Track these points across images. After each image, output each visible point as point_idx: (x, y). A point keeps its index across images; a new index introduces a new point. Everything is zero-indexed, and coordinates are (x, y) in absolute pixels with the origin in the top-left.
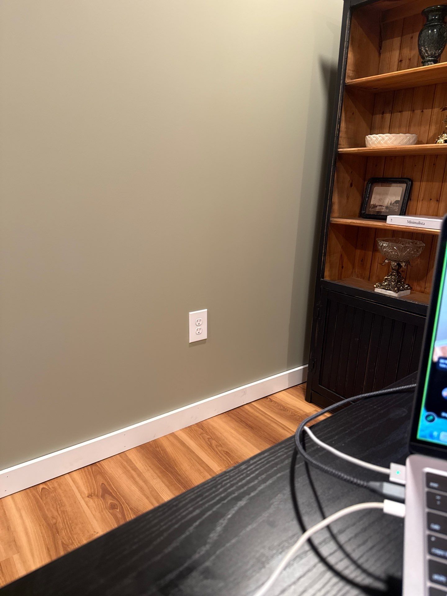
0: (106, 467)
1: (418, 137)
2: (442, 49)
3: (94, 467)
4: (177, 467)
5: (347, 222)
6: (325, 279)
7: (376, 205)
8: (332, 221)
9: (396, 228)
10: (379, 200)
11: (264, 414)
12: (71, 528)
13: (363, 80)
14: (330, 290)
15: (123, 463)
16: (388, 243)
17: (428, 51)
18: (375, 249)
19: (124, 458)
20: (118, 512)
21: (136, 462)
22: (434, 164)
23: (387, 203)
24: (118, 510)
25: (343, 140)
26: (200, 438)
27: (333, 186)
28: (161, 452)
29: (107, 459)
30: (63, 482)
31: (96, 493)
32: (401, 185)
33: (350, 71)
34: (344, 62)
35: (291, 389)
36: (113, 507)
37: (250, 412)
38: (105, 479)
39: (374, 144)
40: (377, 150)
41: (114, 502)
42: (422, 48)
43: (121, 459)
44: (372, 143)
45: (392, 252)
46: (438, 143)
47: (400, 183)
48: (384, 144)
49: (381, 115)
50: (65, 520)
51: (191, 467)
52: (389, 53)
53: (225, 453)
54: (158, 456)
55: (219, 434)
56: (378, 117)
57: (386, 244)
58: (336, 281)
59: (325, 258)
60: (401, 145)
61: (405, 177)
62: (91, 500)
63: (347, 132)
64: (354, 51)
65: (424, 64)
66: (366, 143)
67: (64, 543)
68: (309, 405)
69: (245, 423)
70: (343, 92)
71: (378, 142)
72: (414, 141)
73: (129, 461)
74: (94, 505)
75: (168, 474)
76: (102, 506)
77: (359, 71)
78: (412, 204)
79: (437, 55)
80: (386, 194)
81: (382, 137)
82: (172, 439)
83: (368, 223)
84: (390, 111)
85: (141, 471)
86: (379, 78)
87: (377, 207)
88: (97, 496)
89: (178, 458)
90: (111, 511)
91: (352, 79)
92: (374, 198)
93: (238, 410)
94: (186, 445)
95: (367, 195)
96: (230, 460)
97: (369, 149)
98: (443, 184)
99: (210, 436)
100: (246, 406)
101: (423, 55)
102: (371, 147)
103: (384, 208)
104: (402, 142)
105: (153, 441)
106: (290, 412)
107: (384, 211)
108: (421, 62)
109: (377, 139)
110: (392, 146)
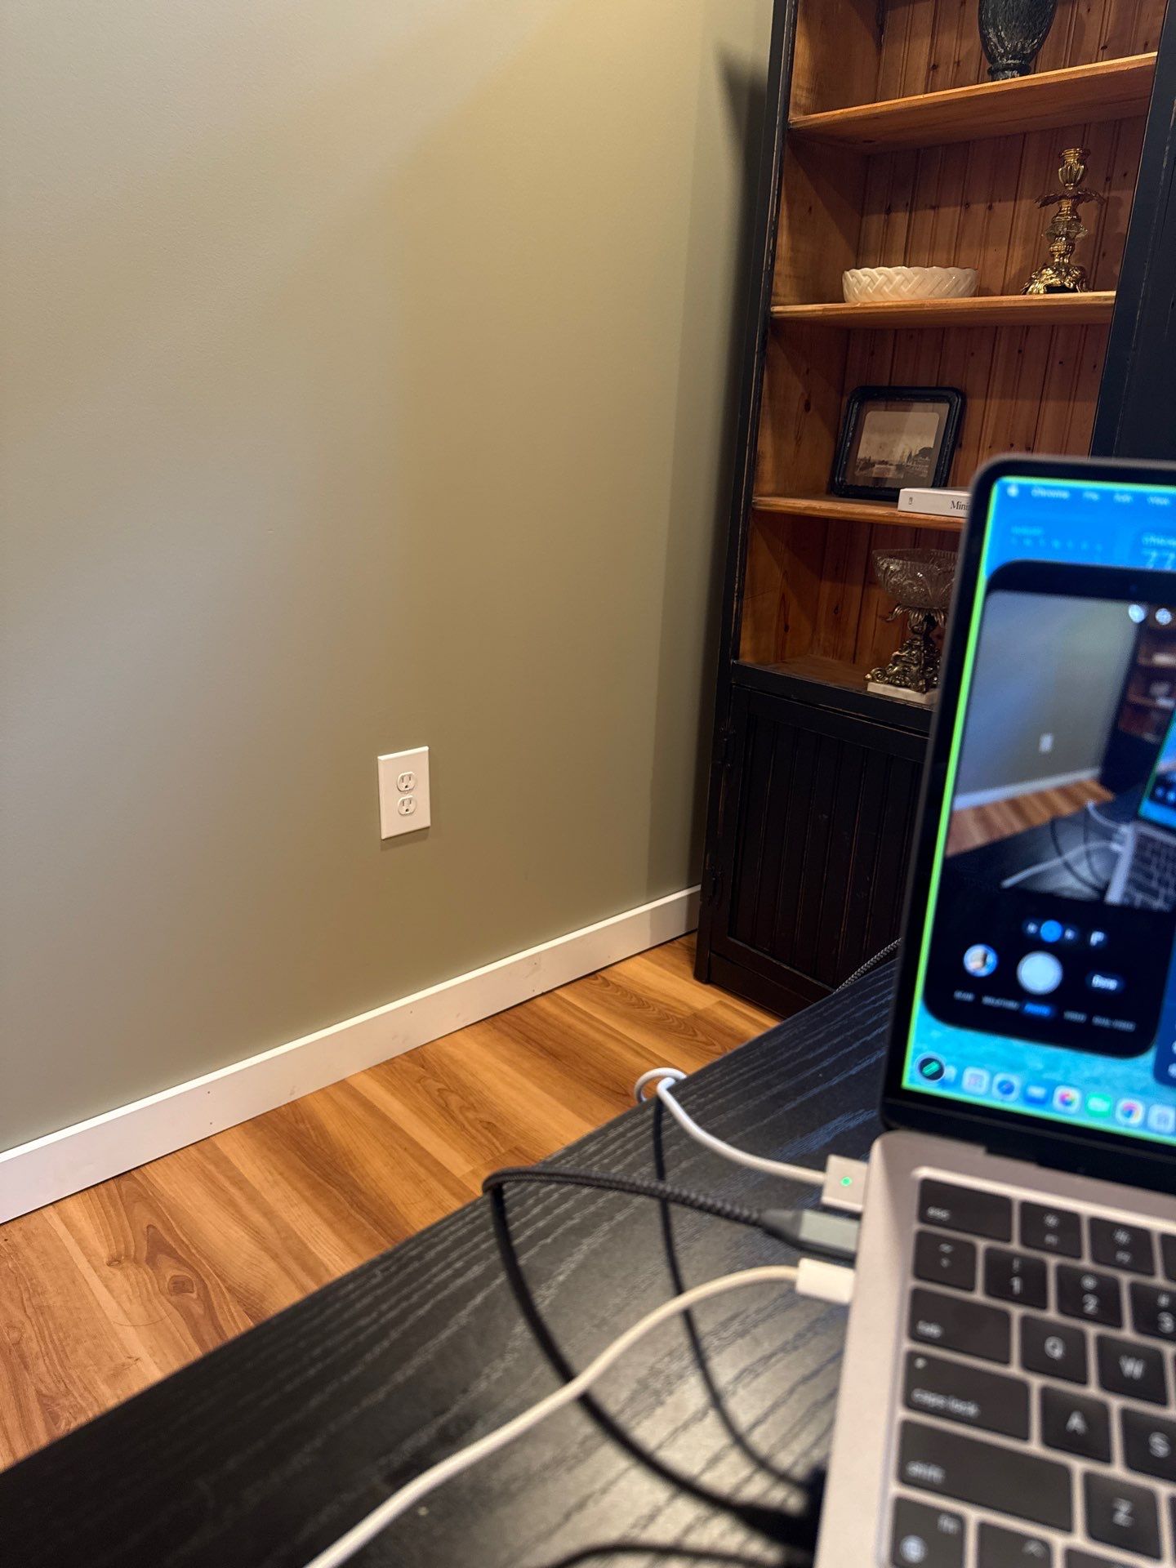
0: (158, 1179)
1: (979, 277)
2: (1041, 35)
3: (125, 1184)
4: (353, 1170)
5: (795, 508)
6: (741, 660)
7: (872, 461)
8: (760, 505)
9: (923, 522)
10: (881, 447)
11: (587, 1019)
12: (64, 1351)
13: (834, 115)
14: (755, 690)
15: (205, 1167)
16: (901, 562)
17: (1005, 40)
18: (870, 578)
19: (209, 1155)
20: (191, 1299)
21: (243, 1165)
22: (1020, 351)
23: (900, 454)
24: (194, 1295)
25: (783, 285)
26: (418, 1090)
27: (759, 409)
28: (312, 1133)
29: (161, 1160)
30: (36, 1229)
31: (133, 1253)
32: (937, 406)
33: (800, 90)
34: (785, 64)
35: (656, 949)
36: (179, 1287)
37: (550, 1016)
38: (158, 1215)
39: (866, 294)
40: (874, 311)
41: (185, 1274)
42: (990, 31)
43: (199, 1156)
44: (860, 292)
45: (911, 585)
46: (1031, 293)
47: (932, 401)
48: (891, 295)
49: (883, 216)
50: (46, 1333)
51: (392, 1168)
52: (903, 45)
53: (486, 1125)
54: (303, 1145)
55: (470, 1077)
56: (875, 222)
57: (898, 564)
58: (770, 666)
59: (742, 604)
60: (936, 298)
61: (946, 384)
62: (118, 1273)
63: (793, 261)
64: (810, 36)
65: (993, 75)
66: (846, 290)
67: (45, 1396)
68: (704, 989)
69: (539, 1044)
70: (782, 150)
71: (877, 288)
72: (971, 285)
73: (222, 1161)
74: (129, 1287)
75: (330, 1191)
76: (149, 1286)
77: (825, 95)
78: (964, 457)
79: (1029, 51)
80: (898, 430)
81: (886, 275)
82: (341, 1098)
83: (851, 510)
84: (907, 204)
85: (257, 1187)
86: (877, 111)
87: (873, 465)
88: (136, 1261)
89: (358, 1148)
90: (173, 1299)
91: (806, 113)
92: (867, 443)
93: (518, 1011)
94: (379, 1110)
95: (847, 434)
96: (498, 1144)
97: (853, 309)
98: (1043, 403)
99: (447, 1086)
100: (539, 999)
101: (992, 50)
102: (856, 302)
103: (893, 468)
104: (937, 289)
105: (288, 1104)
106: (654, 1010)
107: (890, 476)
108: (986, 72)
109: (873, 281)
110: (911, 301)
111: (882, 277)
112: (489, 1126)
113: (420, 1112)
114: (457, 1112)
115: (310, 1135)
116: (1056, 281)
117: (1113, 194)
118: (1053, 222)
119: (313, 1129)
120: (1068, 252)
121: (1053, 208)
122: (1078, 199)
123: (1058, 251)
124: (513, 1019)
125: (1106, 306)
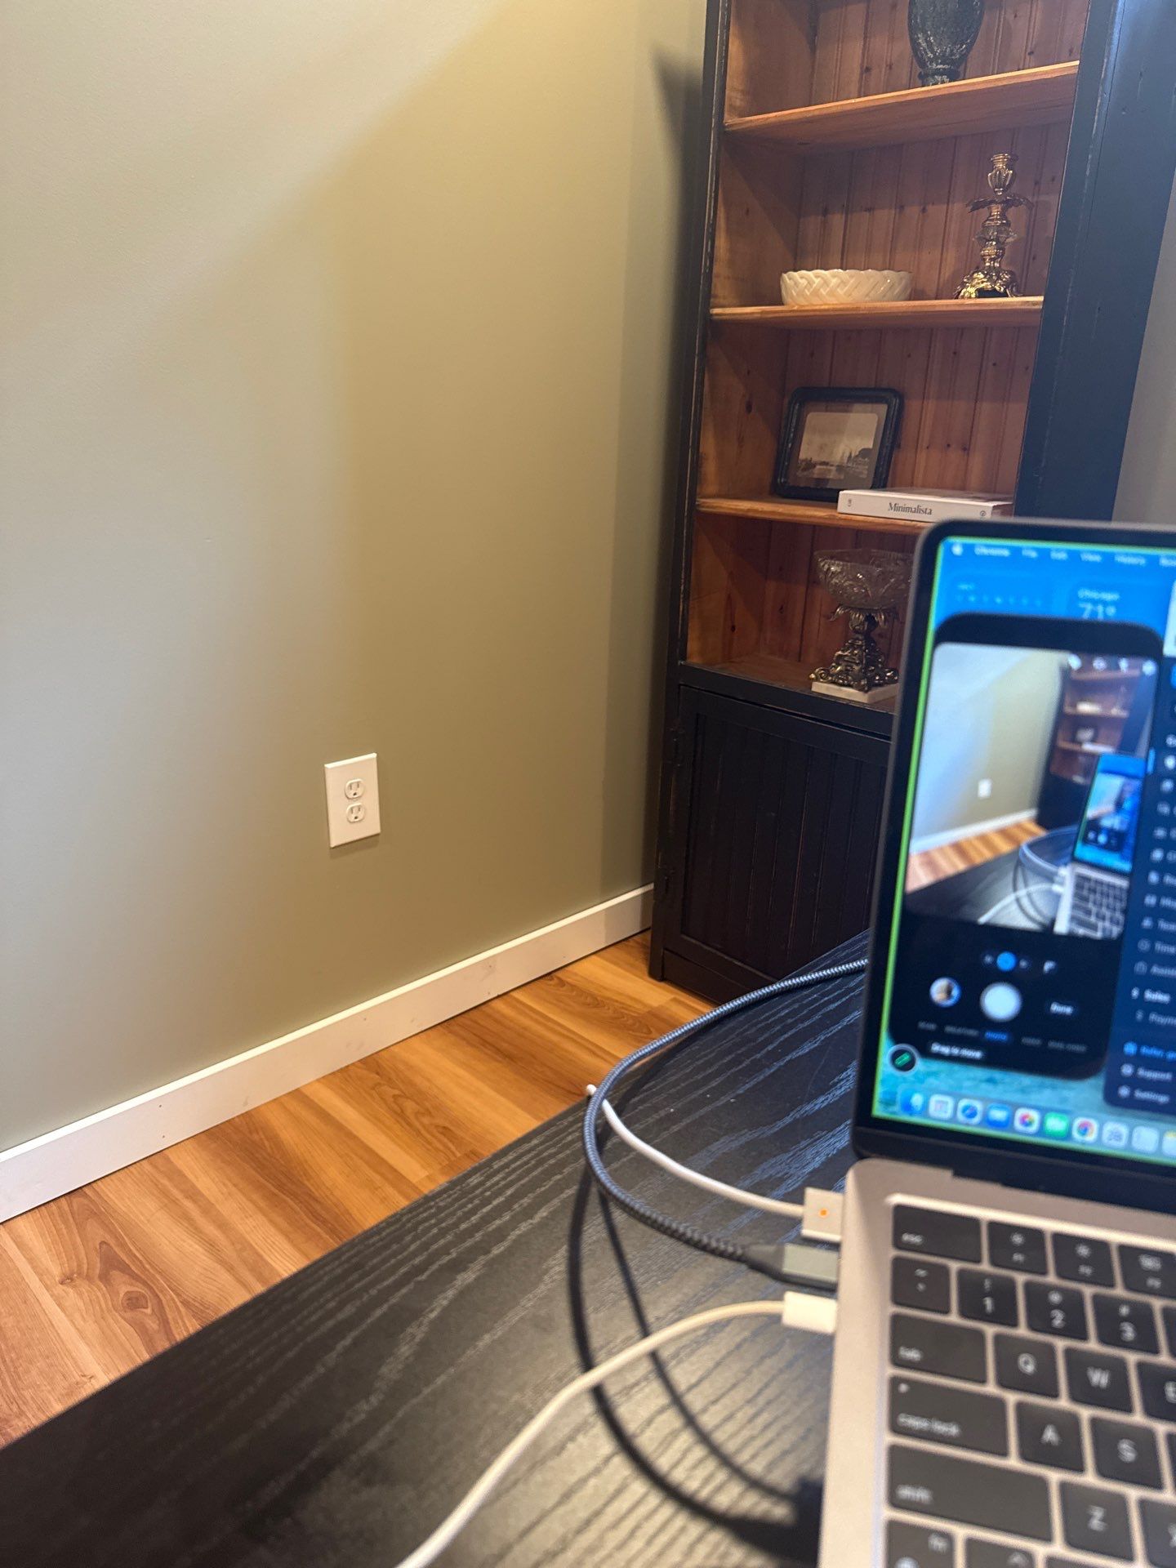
0: (111, 1195)
1: (914, 280)
2: (969, 41)
3: (76, 1201)
4: (308, 1180)
5: (736, 509)
6: (689, 661)
7: (813, 462)
8: (703, 507)
9: (863, 524)
10: (821, 448)
11: (540, 1021)
13: (768, 118)
14: (701, 690)
15: (159, 1182)
16: (841, 563)
17: (934, 45)
18: (813, 579)
19: (162, 1169)
20: (146, 1314)
21: (196, 1177)
22: (955, 353)
23: (841, 452)
24: (149, 1311)
25: (722, 287)
26: (372, 1097)
27: (701, 412)
28: (266, 1143)
29: (112, 1177)
31: (85, 1271)
32: (876, 407)
33: (735, 91)
34: (720, 67)
35: (608, 950)
36: (133, 1303)
37: (506, 1019)
38: (111, 1231)
39: (803, 295)
40: (812, 313)
41: (140, 1290)
42: (919, 36)
43: (152, 1170)
44: (798, 294)
45: (852, 586)
46: (963, 297)
47: (871, 402)
48: (827, 298)
49: (820, 217)
51: (347, 1176)
52: (836, 46)
53: (441, 1130)
54: (257, 1155)
55: (425, 1081)
56: (812, 224)
57: (838, 565)
58: (719, 667)
59: (688, 605)
60: (872, 301)
61: (883, 385)
62: (71, 1291)
63: (732, 263)
64: (743, 38)
65: (924, 80)
66: (784, 292)
68: (657, 987)
69: (494, 1046)
70: (717, 153)
71: (814, 291)
72: (905, 288)
73: (176, 1175)
74: (82, 1304)
75: (285, 1202)
76: (104, 1306)
77: (761, 96)
78: (903, 456)
79: (958, 57)
80: (839, 432)
81: (822, 278)
82: (294, 1106)
83: (792, 512)
84: (843, 208)
85: (213, 1200)
86: (810, 115)
87: (814, 466)
88: (89, 1278)
89: (312, 1156)
90: (129, 1315)
91: (741, 116)
92: (808, 444)
93: (474, 1015)
94: (334, 1118)
95: (789, 435)
96: (453, 1148)
97: (791, 311)
98: (978, 405)
99: (401, 1090)
100: (496, 1001)
101: (922, 55)
102: (793, 304)
103: (834, 468)
104: (873, 292)
105: (242, 1114)
106: (609, 1009)
107: (831, 477)
108: (916, 77)
109: (810, 283)
110: (847, 304)
111: (819, 279)
112: (445, 1131)
113: (376, 1120)
114: (412, 1119)
115: (265, 1146)
116: (987, 285)
117: (1043, 198)
118: (983, 226)
119: (267, 1140)
120: (998, 256)
121: (984, 211)
122: (1007, 204)
123: (989, 255)
124: (469, 1023)
125: (1035, 311)
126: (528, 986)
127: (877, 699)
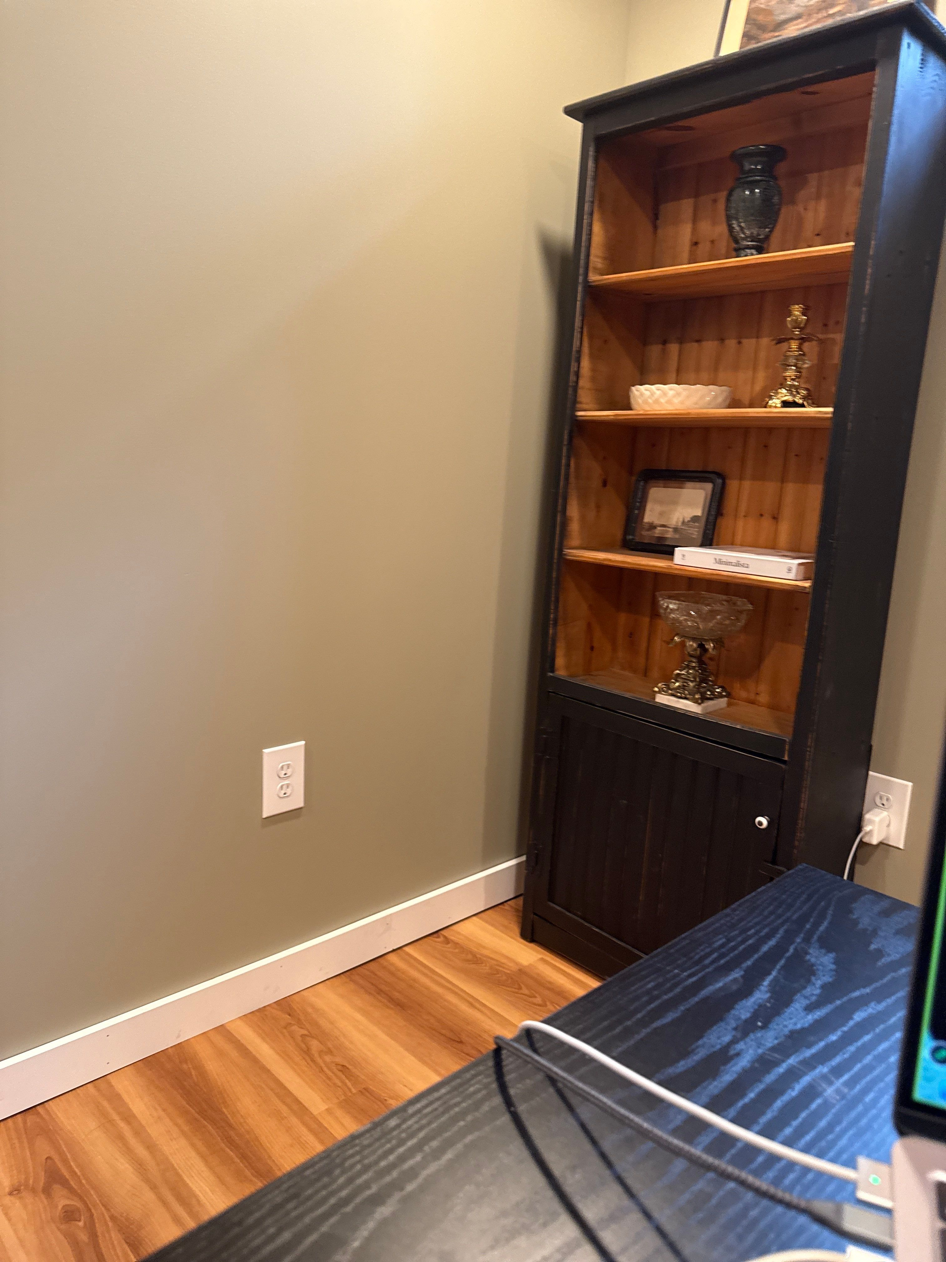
0: (58, 1114)
1: (733, 393)
2: (771, 227)
3: (30, 1118)
4: (227, 1108)
5: (597, 558)
6: (556, 673)
7: (654, 524)
8: (571, 556)
9: (696, 572)
10: (660, 514)
11: (429, 973)
13: (621, 277)
14: (566, 697)
15: (100, 1103)
16: (678, 602)
17: (744, 229)
18: (655, 613)
19: (104, 1092)
20: (78, 1227)
21: (131, 1100)
22: (765, 446)
23: (676, 520)
24: (81, 1224)
25: (585, 396)
27: (568, 486)
28: (193, 1072)
31: (31, 1183)
32: (703, 484)
34: (586, 240)
35: (489, 911)
36: (69, 1215)
37: (399, 970)
38: (55, 1147)
39: (647, 404)
40: (655, 417)
41: (75, 1204)
42: (734, 222)
43: (96, 1093)
44: (643, 403)
45: (686, 620)
46: (771, 407)
47: (700, 481)
48: (666, 405)
49: (660, 346)
51: (259, 1106)
52: (672, 227)
53: (340, 1067)
54: (185, 1083)
55: (328, 1024)
56: (655, 350)
57: (675, 604)
58: (581, 679)
59: (556, 629)
60: (699, 408)
61: (710, 469)
62: (17, 1202)
63: (593, 379)
64: (604, 221)
65: (736, 253)
66: (632, 401)
68: (529, 947)
69: (387, 995)
70: (583, 300)
71: (655, 400)
72: (726, 398)
73: (115, 1098)
74: (24, 1213)
75: (205, 1127)
77: (616, 260)
78: (725, 523)
79: (763, 237)
80: (674, 502)
81: (662, 391)
82: (218, 1039)
83: (638, 562)
84: (678, 339)
85: (144, 1122)
86: (653, 275)
87: (656, 528)
88: (33, 1190)
89: (231, 1087)
90: (63, 1227)
91: (602, 274)
92: (650, 511)
93: (372, 966)
94: (251, 1053)
95: (636, 504)
96: (349, 1084)
97: (639, 414)
98: (784, 485)
99: (308, 1030)
100: (391, 954)
101: (736, 234)
102: (641, 409)
103: (670, 530)
104: (700, 402)
105: (172, 1047)
106: (486, 965)
107: (669, 536)
108: (733, 250)
109: (652, 394)
110: (683, 410)
111: (660, 392)
112: (344, 1069)
113: (285, 1056)
114: (316, 1055)
115: (192, 1076)
116: (789, 398)
117: (829, 336)
118: (786, 355)
119: (194, 1069)
120: (796, 377)
121: (784, 345)
122: (802, 340)
123: (790, 376)
124: (368, 973)
125: (827, 419)
126: (419, 942)
127: (708, 711)
